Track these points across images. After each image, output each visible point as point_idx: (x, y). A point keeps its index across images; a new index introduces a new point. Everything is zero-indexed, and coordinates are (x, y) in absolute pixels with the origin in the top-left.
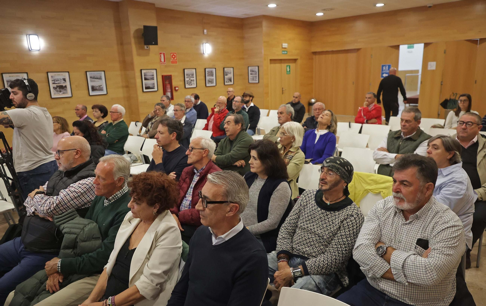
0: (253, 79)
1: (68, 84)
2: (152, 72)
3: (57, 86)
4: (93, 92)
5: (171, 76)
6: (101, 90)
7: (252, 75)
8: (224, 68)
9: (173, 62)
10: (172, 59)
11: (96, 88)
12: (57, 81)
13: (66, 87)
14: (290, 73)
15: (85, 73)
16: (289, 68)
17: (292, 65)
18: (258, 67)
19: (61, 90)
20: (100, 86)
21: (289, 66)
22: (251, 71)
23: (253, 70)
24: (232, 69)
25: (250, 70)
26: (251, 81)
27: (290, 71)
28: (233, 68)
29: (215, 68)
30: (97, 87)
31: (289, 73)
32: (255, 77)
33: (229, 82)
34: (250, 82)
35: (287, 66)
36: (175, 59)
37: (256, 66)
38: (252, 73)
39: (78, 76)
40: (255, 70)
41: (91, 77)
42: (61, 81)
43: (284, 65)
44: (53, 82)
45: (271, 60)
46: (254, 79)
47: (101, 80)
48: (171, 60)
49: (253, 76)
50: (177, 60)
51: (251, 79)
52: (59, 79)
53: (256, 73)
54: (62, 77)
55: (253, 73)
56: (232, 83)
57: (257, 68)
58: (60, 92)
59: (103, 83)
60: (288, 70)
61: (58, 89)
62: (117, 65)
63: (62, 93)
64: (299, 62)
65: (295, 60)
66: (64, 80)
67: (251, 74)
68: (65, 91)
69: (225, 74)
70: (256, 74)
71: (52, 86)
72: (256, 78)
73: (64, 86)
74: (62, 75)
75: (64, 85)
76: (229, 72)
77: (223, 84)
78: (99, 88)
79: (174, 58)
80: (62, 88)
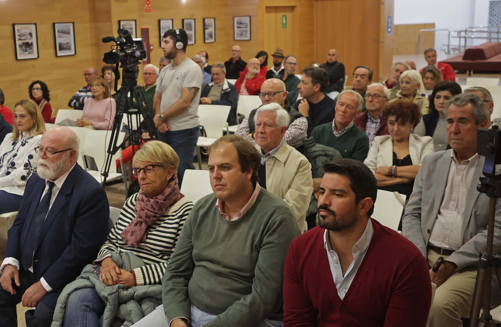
0: (241, 35)
1: (34, 40)
2: (131, 24)
3: (23, 43)
4: (61, 52)
5: (148, 29)
6: (69, 49)
7: (239, 29)
8: (204, 19)
9: (147, 11)
10: (146, 6)
11: (63, 46)
12: (23, 36)
13: (32, 44)
14: (286, 27)
15: (52, 26)
16: (286, 19)
17: (289, 15)
18: (250, 17)
19: (27, 48)
20: (68, 43)
21: (286, 16)
22: (237, 23)
23: (242, 22)
24: (213, 20)
25: (237, 21)
26: (238, 37)
27: (286, 23)
28: (215, 19)
29: (195, 20)
30: (65, 44)
31: (284, 26)
32: (245, 31)
33: (209, 39)
34: (236, 38)
35: (283, 16)
36: (150, 6)
37: (247, 16)
38: (240, 26)
39: (45, 30)
40: (245, 22)
41: (59, 31)
42: (27, 37)
43: (280, 15)
44: (19, 38)
45: (267, 7)
46: (244, 34)
47: (69, 35)
48: (145, 8)
49: (241, 31)
50: (151, 8)
51: (238, 34)
52: (25, 34)
53: (247, 26)
54: (28, 31)
55: (242, 26)
56: (213, 40)
57: (248, 18)
58: (26, 51)
59: (70, 39)
60: (284, 22)
61: (24, 47)
62: (86, 15)
63: (27, 53)
64: (298, 10)
65: (292, 8)
66: (31, 34)
67: (238, 27)
68: (30, 51)
69: (205, 27)
70: (247, 28)
71: (18, 43)
72: (247, 34)
73: (30, 43)
74: (29, 28)
75: (30, 41)
76: (210, 25)
77: (203, 42)
78: (66, 46)
79: (148, 5)
80: (28, 45)
